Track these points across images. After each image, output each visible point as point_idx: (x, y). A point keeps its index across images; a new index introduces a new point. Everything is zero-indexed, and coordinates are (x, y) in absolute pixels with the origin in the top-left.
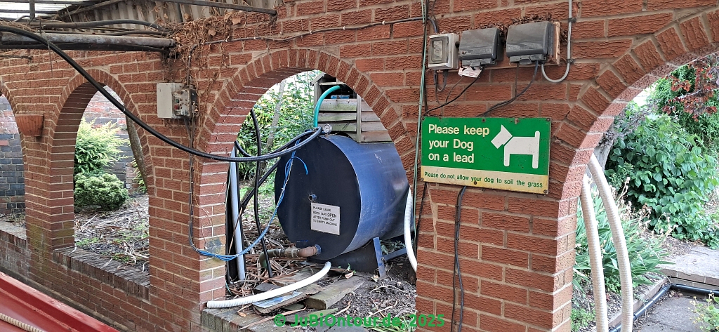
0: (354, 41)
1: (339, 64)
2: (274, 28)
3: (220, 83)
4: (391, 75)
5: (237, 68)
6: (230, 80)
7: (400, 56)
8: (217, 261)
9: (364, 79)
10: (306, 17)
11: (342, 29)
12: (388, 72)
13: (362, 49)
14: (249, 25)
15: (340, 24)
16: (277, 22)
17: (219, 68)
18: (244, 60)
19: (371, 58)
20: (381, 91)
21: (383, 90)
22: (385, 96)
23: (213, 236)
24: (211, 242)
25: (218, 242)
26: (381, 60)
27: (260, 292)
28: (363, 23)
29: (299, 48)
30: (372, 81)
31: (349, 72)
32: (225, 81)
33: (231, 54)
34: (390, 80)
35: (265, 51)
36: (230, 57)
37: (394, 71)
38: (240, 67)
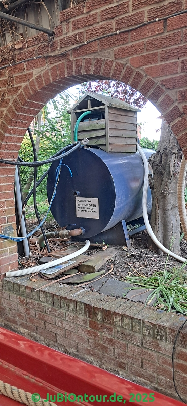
0: (128, 43)
1: (114, 65)
2: (52, 46)
3: (8, 101)
4: (166, 66)
5: (20, 87)
6: (15, 97)
7: (174, 47)
8: (11, 242)
9: (138, 74)
10: (81, 31)
11: (116, 34)
12: (163, 63)
13: (136, 48)
14: (29, 49)
15: (113, 30)
16: (54, 40)
17: (5, 88)
18: (26, 78)
19: (145, 54)
20: (156, 82)
21: (158, 81)
22: (160, 86)
23: (7, 224)
24: (6, 228)
25: (11, 228)
26: (155, 54)
27: (43, 263)
28: (137, 24)
29: (75, 59)
30: (146, 75)
31: (124, 71)
32: (11, 98)
33: (15, 75)
34: (164, 70)
35: (45, 67)
36: (14, 78)
37: (168, 62)
38: (23, 85)
